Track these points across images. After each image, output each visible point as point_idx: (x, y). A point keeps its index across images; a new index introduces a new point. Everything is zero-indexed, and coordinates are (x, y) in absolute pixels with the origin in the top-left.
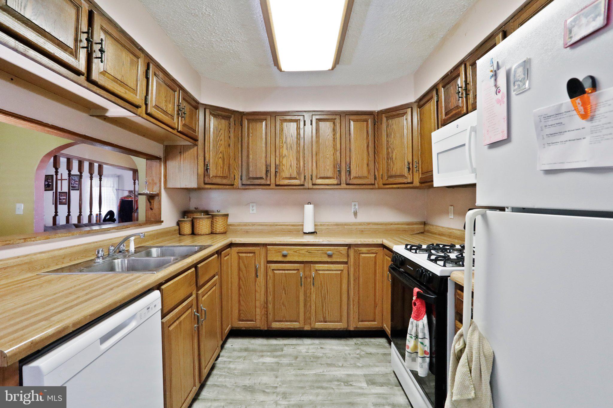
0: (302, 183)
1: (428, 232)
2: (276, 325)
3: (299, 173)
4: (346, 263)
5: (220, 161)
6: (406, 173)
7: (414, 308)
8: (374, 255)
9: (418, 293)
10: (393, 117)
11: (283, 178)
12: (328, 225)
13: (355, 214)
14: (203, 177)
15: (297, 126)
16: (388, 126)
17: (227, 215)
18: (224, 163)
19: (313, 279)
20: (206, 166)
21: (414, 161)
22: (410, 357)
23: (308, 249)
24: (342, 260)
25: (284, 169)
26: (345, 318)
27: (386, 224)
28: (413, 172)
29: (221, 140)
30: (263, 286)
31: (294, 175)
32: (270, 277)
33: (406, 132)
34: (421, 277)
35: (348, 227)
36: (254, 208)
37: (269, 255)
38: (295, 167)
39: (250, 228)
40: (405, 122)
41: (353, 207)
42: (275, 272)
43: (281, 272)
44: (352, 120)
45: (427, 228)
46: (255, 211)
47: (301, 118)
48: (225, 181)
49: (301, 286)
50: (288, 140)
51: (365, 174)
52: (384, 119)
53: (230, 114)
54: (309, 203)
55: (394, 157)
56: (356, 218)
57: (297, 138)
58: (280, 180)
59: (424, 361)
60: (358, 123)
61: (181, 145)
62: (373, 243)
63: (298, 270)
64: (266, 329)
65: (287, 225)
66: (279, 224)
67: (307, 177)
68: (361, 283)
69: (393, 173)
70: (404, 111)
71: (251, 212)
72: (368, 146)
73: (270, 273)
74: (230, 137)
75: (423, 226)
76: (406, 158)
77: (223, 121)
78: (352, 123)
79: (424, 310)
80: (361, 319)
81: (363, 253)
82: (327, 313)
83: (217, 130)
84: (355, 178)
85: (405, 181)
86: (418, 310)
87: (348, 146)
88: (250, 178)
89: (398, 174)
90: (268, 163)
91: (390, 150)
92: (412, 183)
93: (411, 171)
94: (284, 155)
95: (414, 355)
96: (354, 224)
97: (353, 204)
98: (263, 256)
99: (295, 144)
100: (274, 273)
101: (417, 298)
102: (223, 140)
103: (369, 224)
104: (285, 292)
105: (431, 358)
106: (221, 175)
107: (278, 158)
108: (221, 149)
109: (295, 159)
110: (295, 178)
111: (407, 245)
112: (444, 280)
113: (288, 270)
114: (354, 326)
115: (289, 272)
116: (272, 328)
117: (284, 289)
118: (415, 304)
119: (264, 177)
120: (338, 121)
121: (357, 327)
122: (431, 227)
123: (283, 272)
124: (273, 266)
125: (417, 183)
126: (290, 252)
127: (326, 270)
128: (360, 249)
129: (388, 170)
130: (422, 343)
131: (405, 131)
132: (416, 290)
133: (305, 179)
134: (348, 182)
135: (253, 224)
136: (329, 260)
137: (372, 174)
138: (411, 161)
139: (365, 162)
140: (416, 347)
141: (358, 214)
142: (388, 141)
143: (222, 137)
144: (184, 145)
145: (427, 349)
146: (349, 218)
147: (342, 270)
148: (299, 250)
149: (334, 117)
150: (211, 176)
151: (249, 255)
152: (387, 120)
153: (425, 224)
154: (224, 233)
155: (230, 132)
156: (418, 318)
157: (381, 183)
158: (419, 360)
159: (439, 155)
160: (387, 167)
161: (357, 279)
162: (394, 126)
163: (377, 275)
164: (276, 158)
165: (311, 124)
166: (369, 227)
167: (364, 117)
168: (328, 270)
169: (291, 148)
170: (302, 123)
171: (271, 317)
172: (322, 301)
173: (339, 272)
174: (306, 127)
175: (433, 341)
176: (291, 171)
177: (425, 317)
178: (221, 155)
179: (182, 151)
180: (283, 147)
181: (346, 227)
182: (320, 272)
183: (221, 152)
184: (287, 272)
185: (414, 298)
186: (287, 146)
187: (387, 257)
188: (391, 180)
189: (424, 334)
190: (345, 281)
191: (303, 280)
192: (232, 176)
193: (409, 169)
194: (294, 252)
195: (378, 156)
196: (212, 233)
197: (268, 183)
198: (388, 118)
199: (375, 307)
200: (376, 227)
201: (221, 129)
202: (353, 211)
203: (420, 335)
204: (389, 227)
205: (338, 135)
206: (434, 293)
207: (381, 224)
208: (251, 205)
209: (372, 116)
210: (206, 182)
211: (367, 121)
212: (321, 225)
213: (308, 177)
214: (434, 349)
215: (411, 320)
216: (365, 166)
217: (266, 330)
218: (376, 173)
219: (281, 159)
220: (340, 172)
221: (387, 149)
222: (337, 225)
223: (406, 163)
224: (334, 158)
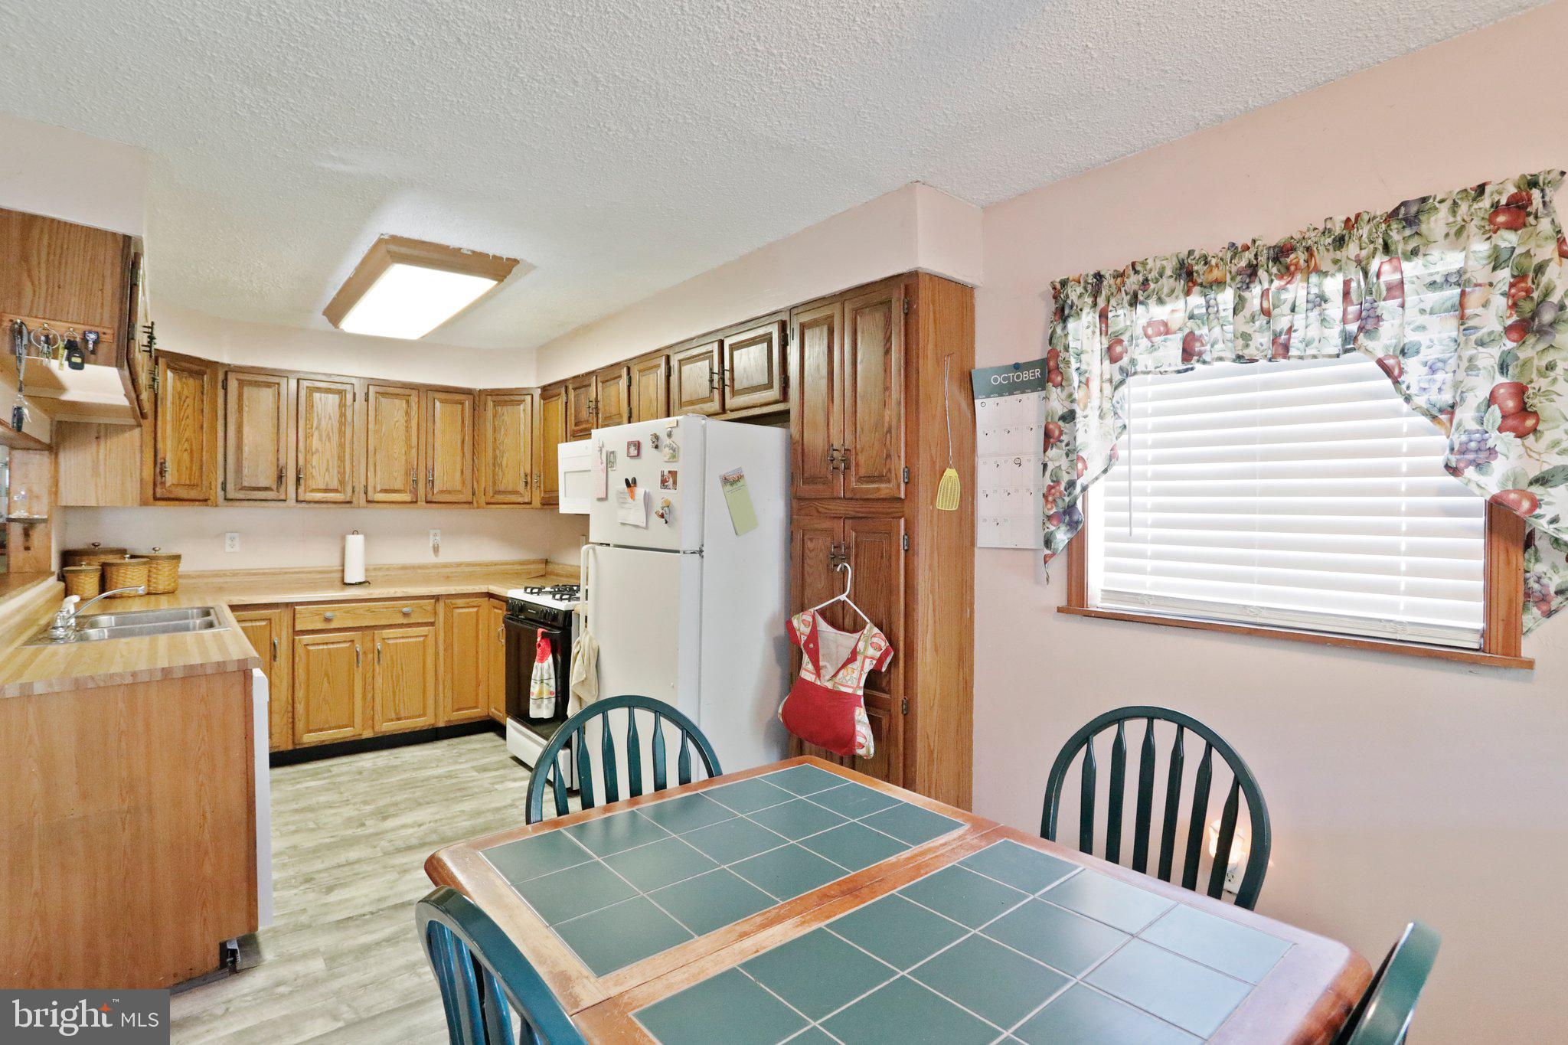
0: (348, 499)
1: (552, 573)
2: (310, 739)
3: (342, 482)
4: (432, 624)
5: (186, 456)
6: (521, 487)
7: (539, 650)
8: (475, 610)
9: (543, 633)
10: (505, 403)
11: (313, 491)
12: (388, 569)
13: (436, 549)
14: (152, 486)
15: (341, 400)
16: (495, 416)
17: (178, 557)
18: (192, 460)
19: (379, 652)
20: (159, 465)
21: (535, 472)
22: (535, 703)
23: (369, 606)
24: (426, 621)
25: (314, 474)
26: (430, 711)
27: (487, 565)
28: (531, 488)
29: (187, 417)
30: (286, 676)
31: (335, 484)
32: (300, 658)
33: (524, 427)
34: (545, 617)
35: (423, 571)
36: (237, 542)
37: (297, 622)
38: (336, 472)
39: (228, 579)
40: (522, 415)
41: (432, 538)
42: (311, 648)
43: (321, 647)
44: (438, 400)
45: (550, 567)
46: (237, 548)
47: (348, 387)
48: (193, 494)
49: (358, 666)
50: (323, 424)
51: (458, 486)
52: (490, 404)
53: (203, 368)
54: (354, 532)
55: (504, 463)
56: (436, 556)
57: (340, 423)
58: (305, 492)
59: (550, 702)
60: (449, 407)
61: (100, 424)
62: (474, 591)
63: (352, 641)
64: (290, 747)
65: (310, 572)
66: (291, 570)
67: (357, 489)
68: (455, 652)
69: (502, 488)
70: (522, 398)
71: (228, 549)
72: (463, 442)
73: (299, 650)
74: (202, 411)
75: (543, 566)
76: (522, 468)
77: (191, 381)
78: (438, 404)
79: (548, 649)
80: (456, 707)
81: (458, 608)
82: (402, 706)
83: (180, 398)
84: (442, 492)
85: (520, 500)
86: (543, 651)
87: (430, 440)
88: (243, 488)
89: (510, 489)
90: (282, 462)
91: (498, 452)
92: (530, 503)
93: (529, 487)
94: (314, 449)
95: (539, 701)
96: (435, 566)
97: (432, 532)
98: (285, 624)
99: (336, 430)
100: (308, 651)
101: (542, 638)
102: (191, 417)
103: (459, 565)
104: (328, 679)
105: (557, 697)
106: (188, 482)
107: (303, 454)
108: (187, 434)
109: (336, 458)
110: (336, 491)
111: (526, 588)
112: (568, 615)
113: (333, 643)
114: (446, 719)
115: (335, 646)
116: (302, 744)
117: (327, 674)
118: (539, 645)
119: (274, 487)
120: (414, 399)
121: (449, 721)
122: (556, 567)
123: (325, 647)
124: (307, 638)
125: (537, 502)
126: (338, 614)
127: (400, 638)
128: (454, 601)
129: (494, 483)
130: (548, 684)
131: (522, 427)
132: (540, 630)
133: (353, 492)
134: (429, 499)
135: (235, 574)
136: (405, 621)
137: (469, 486)
138: (529, 471)
139: (459, 467)
140: (541, 692)
141: (441, 549)
142: (495, 439)
143: (189, 411)
144: (106, 425)
145: (553, 689)
146: (426, 557)
147: (426, 636)
148: (354, 609)
149: (407, 392)
150: (168, 484)
151: (258, 624)
152: (494, 406)
153: (547, 562)
154: (170, 593)
155: (202, 401)
156: (542, 660)
157: (482, 500)
158: (545, 702)
159: (567, 475)
160: (493, 477)
161: (449, 646)
162: (506, 418)
163: (481, 638)
164: (299, 455)
165: (367, 400)
166: (459, 570)
167: (457, 397)
168: (403, 637)
169: (329, 439)
170: (349, 397)
171: (300, 725)
172: (393, 687)
173: (422, 639)
174: (357, 404)
175: (559, 680)
176: (327, 478)
177: (551, 656)
178: (186, 446)
179: (102, 433)
180: (312, 436)
181: (419, 571)
182: (391, 642)
183: (187, 440)
184: (331, 646)
185: (539, 639)
186: (321, 436)
187: (496, 610)
188: (500, 498)
189: (550, 675)
190: (431, 651)
191: (361, 656)
192: (205, 483)
193: (526, 483)
194: (345, 612)
195: (478, 458)
196: (149, 594)
197: (283, 497)
198: (496, 404)
199: (478, 685)
200: (471, 569)
201: (187, 397)
202: (431, 545)
203: (546, 676)
204: (492, 569)
205: (414, 423)
206: (558, 628)
207: (480, 565)
208: (229, 535)
209: (471, 397)
210: (158, 495)
211: (462, 404)
212: (375, 569)
213: (360, 489)
214: (559, 689)
215: (536, 664)
216: (458, 474)
217: (292, 751)
218: (475, 486)
219: (309, 456)
220: (416, 482)
221: (494, 450)
222: (404, 568)
223: (522, 475)
224: (406, 460)
